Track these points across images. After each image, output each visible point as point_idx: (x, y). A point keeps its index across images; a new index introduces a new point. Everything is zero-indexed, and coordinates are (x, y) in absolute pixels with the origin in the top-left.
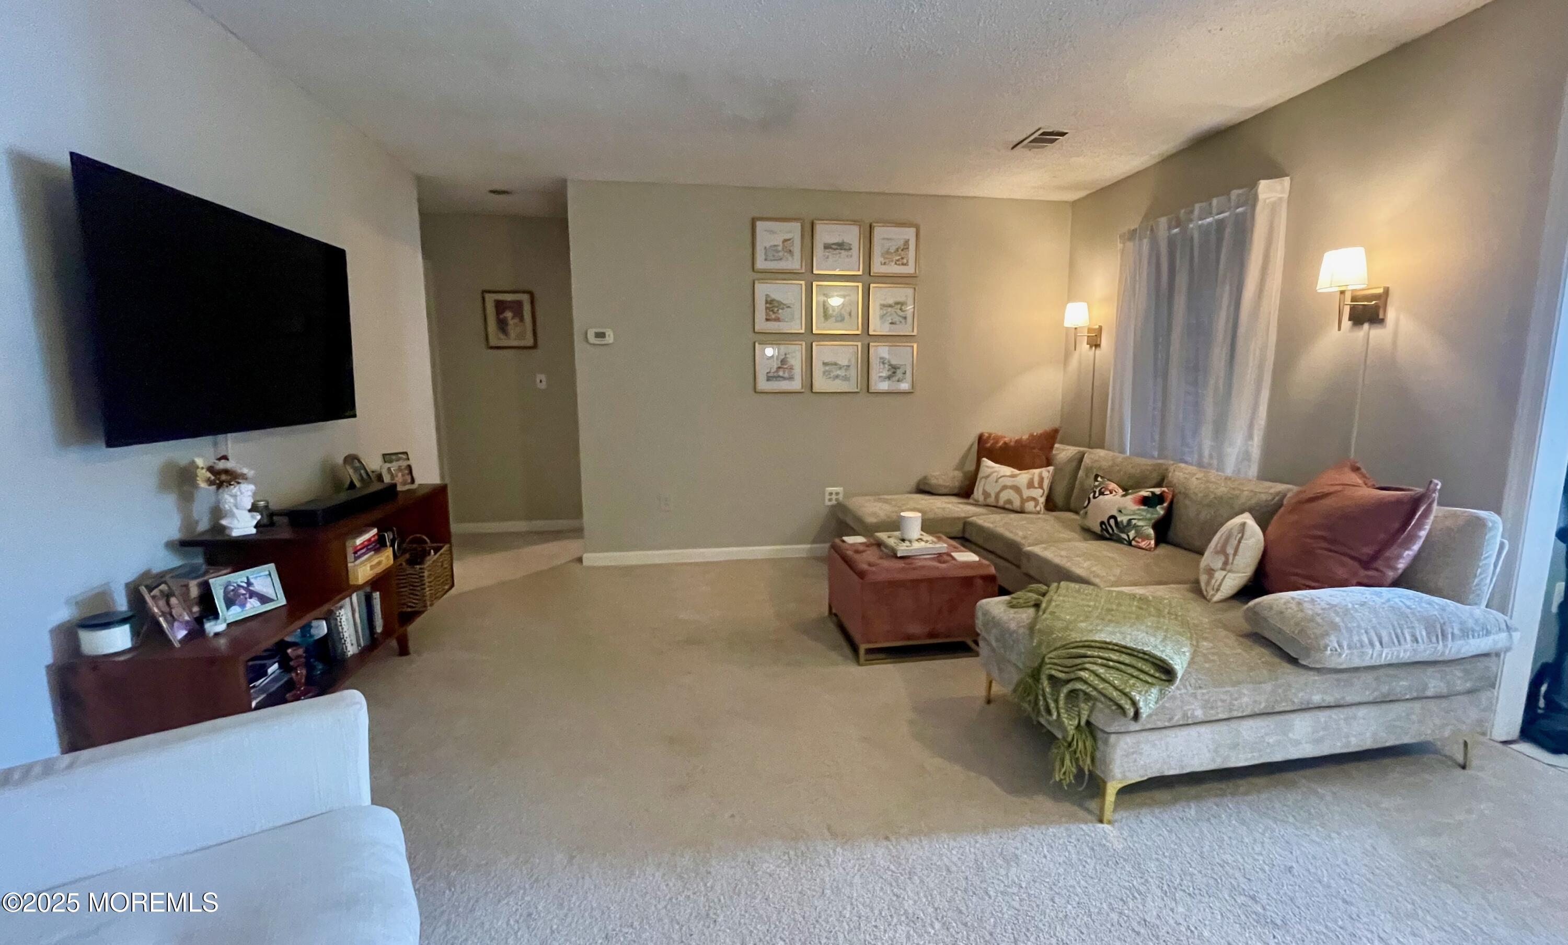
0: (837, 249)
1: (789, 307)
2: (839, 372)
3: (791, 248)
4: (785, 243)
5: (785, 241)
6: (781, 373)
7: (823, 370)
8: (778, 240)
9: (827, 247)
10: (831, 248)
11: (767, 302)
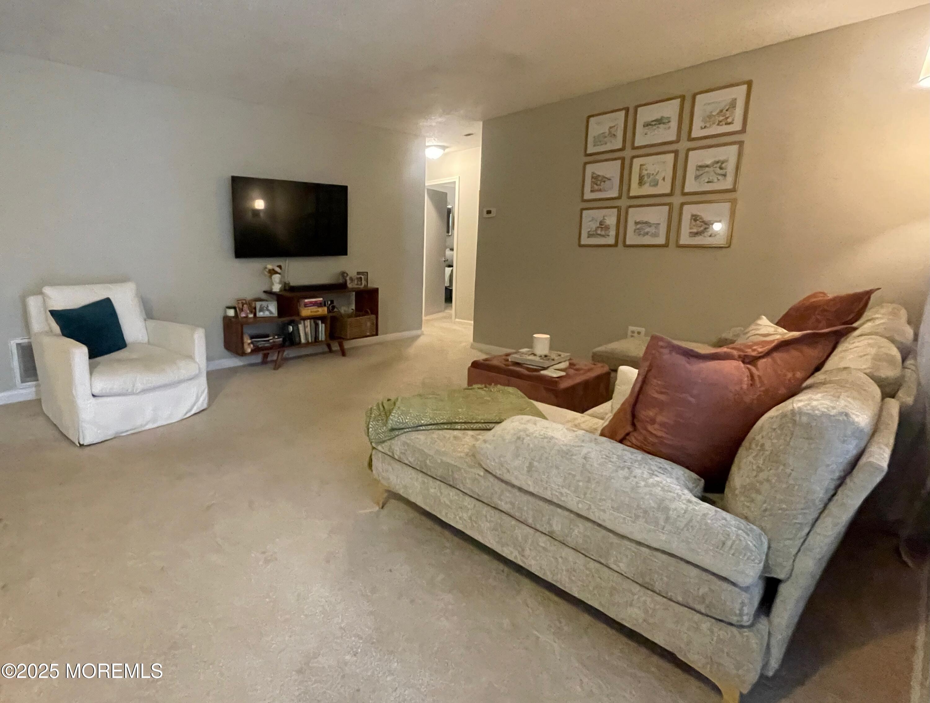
0: (655, 125)
1: (610, 179)
2: (647, 230)
3: (615, 133)
4: (611, 130)
5: (611, 128)
6: (599, 232)
7: (634, 228)
8: (605, 129)
9: (647, 125)
10: (650, 125)
11: (592, 177)
